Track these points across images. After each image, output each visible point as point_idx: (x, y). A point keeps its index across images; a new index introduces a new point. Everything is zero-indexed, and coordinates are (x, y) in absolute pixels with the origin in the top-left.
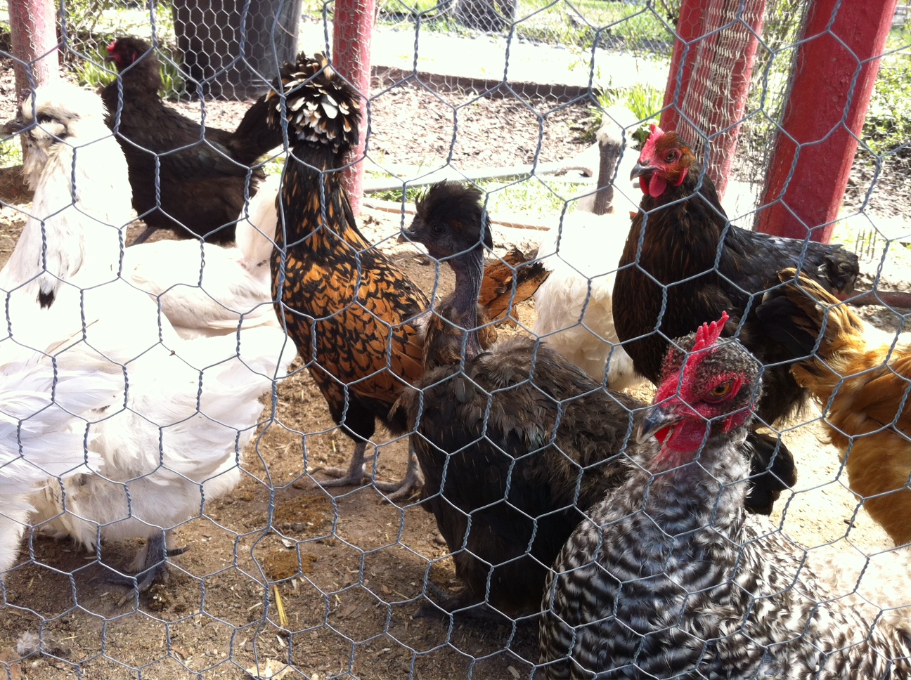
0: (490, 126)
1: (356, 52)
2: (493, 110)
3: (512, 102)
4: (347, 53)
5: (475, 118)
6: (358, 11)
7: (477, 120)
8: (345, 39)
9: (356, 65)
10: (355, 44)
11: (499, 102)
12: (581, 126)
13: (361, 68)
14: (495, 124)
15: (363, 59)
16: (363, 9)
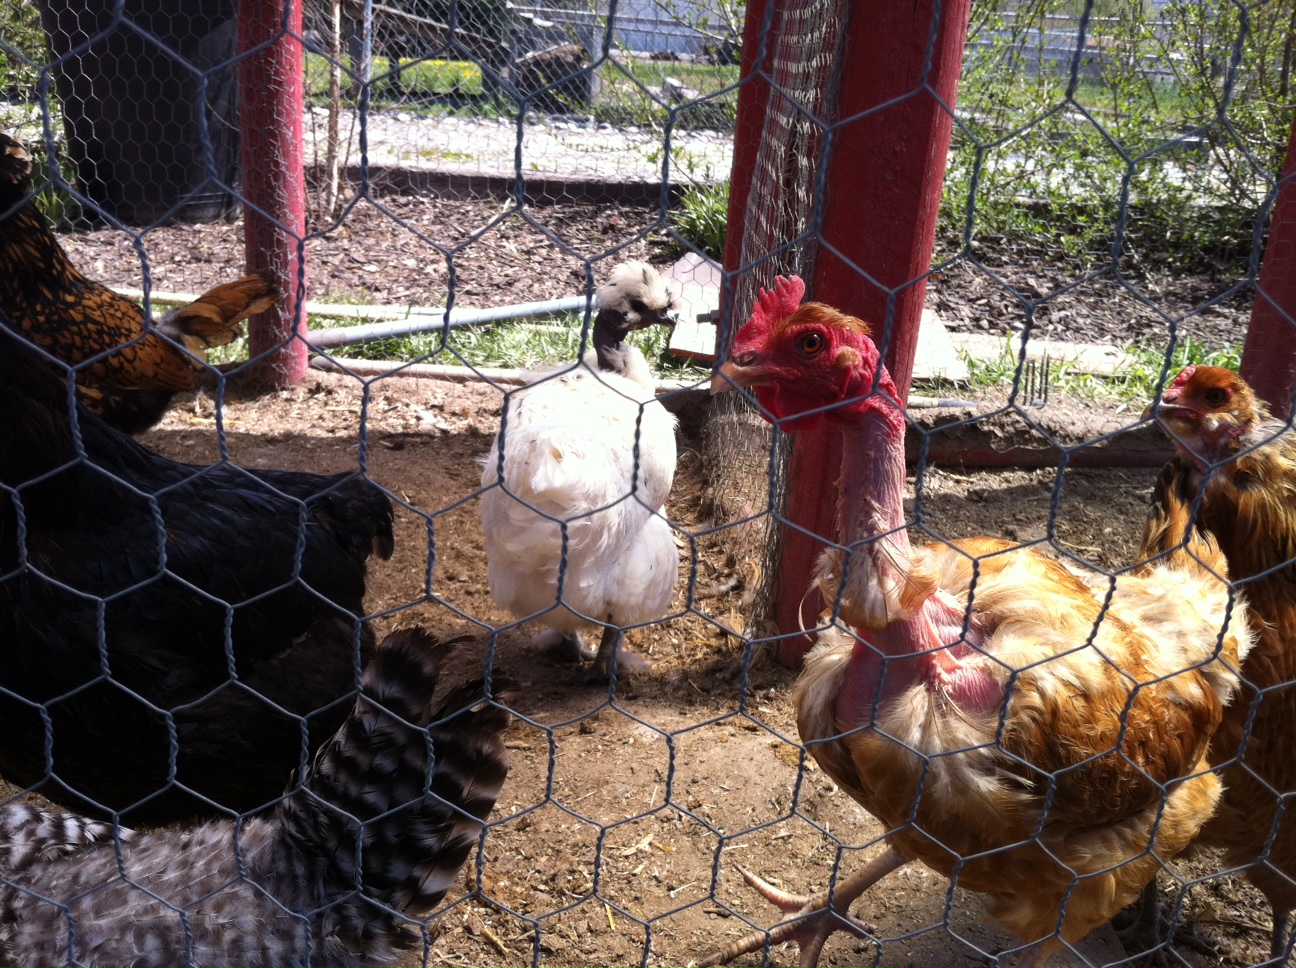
0: (532, 245)
1: (274, 146)
2: (539, 222)
3: (566, 210)
4: (260, 148)
5: (511, 233)
6: (272, 87)
7: (516, 237)
8: (256, 128)
9: (277, 164)
10: (273, 135)
11: (547, 211)
12: (665, 239)
13: (283, 169)
14: (541, 241)
15: (286, 155)
16: (280, 84)
